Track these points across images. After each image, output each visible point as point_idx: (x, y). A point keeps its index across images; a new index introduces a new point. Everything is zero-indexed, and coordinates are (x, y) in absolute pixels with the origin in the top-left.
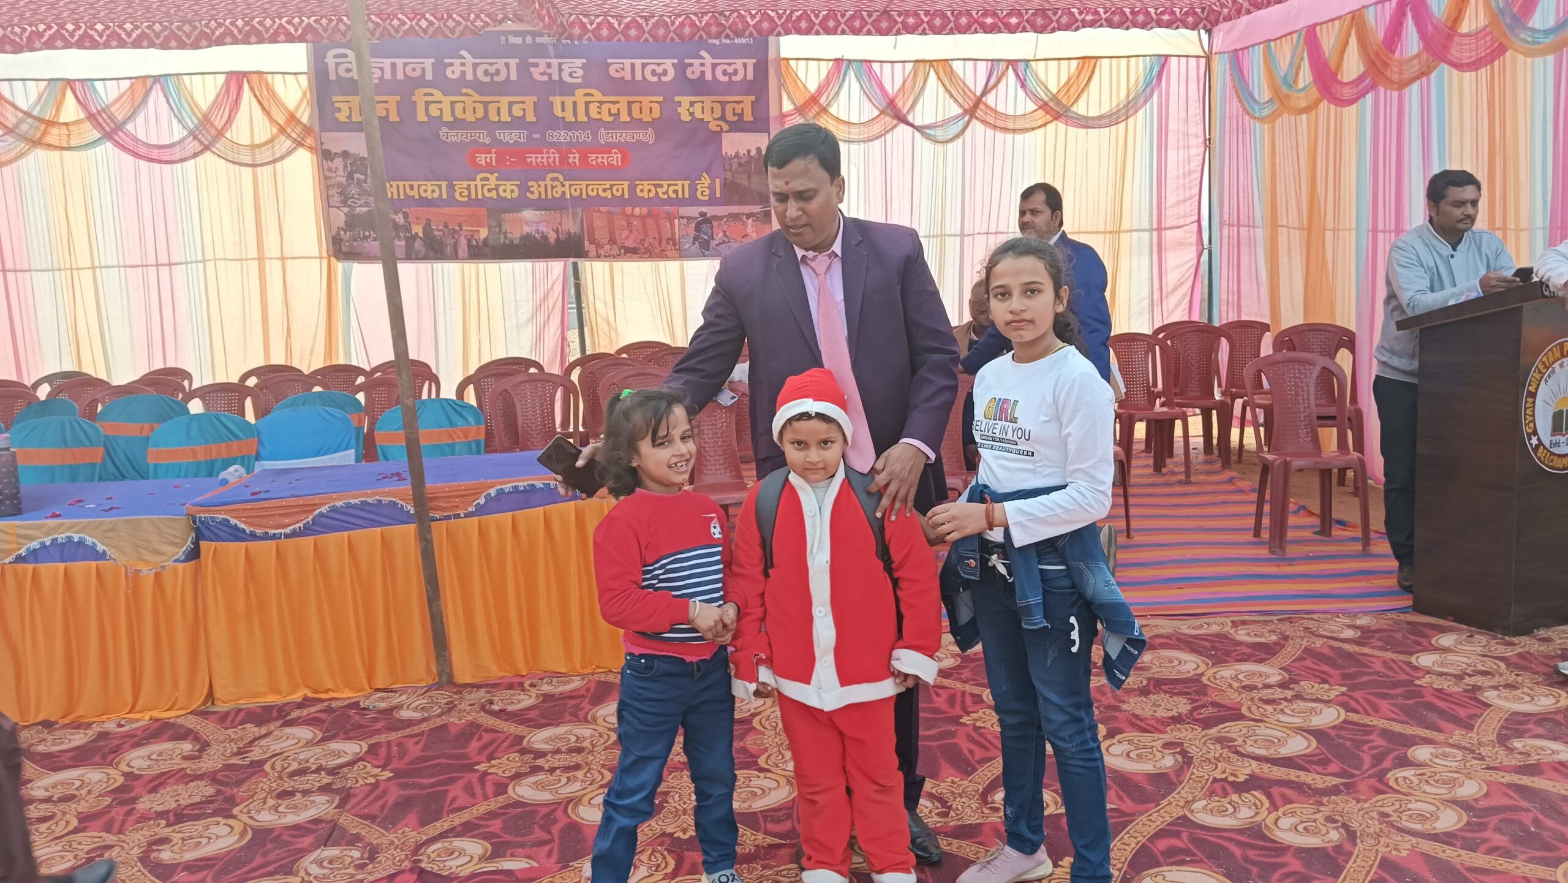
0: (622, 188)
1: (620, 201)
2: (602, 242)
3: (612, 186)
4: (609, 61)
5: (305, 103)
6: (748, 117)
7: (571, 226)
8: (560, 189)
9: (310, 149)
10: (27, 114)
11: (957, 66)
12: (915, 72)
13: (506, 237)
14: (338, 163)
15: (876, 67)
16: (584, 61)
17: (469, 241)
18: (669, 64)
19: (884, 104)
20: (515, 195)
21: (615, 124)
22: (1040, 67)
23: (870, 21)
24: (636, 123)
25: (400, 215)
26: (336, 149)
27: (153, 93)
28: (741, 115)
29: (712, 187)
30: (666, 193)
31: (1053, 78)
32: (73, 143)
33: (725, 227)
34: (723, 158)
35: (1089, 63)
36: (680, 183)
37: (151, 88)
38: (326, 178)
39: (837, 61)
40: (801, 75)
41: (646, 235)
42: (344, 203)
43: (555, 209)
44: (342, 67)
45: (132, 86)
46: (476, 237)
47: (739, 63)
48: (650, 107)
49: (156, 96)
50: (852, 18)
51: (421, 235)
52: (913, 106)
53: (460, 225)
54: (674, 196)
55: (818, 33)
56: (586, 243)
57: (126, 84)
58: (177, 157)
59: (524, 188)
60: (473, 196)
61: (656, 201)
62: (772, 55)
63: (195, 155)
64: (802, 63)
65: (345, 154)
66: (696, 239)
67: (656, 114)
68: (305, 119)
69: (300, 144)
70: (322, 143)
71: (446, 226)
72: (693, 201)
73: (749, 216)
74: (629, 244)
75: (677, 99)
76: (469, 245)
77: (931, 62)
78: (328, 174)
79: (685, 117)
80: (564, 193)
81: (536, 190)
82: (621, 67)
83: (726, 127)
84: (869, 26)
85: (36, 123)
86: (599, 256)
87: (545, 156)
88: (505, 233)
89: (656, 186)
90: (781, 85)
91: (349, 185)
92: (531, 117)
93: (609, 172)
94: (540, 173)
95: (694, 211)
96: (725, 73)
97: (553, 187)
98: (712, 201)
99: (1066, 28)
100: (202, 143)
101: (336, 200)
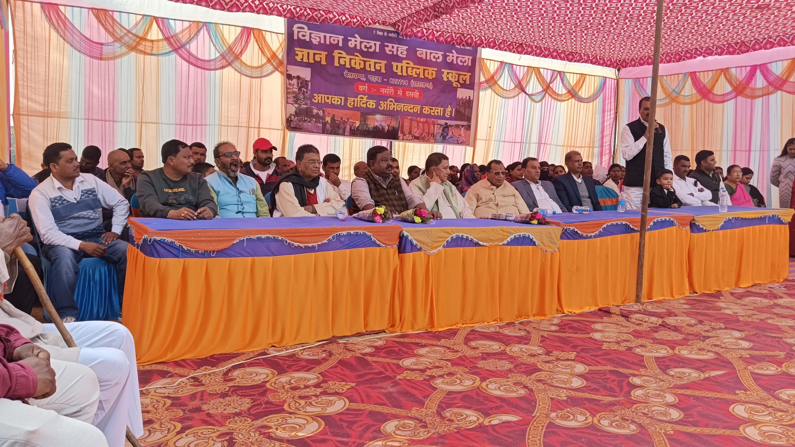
0: (417, 109)
1: (415, 114)
2: (406, 133)
3: (414, 107)
4: (417, 49)
5: (281, 49)
6: (468, 82)
7: (394, 124)
8: (392, 106)
9: (281, 73)
10: (129, 32)
11: (541, 70)
12: (528, 71)
13: (367, 127)
14: (295, 81)
15: (514, 66)
16: (407, 47)
17: (351, 127)
18: (440, 54)
19: (517, 82)
20: (374, 107)
21: (418, 79)
22: (568, 75)
23: (515, 47)
24: (426, 80)
25: (321, 111)
26: (294, 74)
27: (202, 32)
28: (465, 81)
29: (451, 112)
30: (434, 113)
31: (572, 80)
32: (154, 52)
33: (453, 130)
34: (457, 99)
35: (583, 76)
36: (440, 108)
37: (201, 28)
38: (287, 88)
39: (502, 62)
40: (488, 66)
41: (424, 131)
42: (296, 102)
43: (390, 116)
44: (300, 34)
45: (190, 26)
46: (354, 125)
47: (467, 57)
48: (431, 73)
49: (204, 33)
50: (510, 44)
51: (329, 122)
52: (526, 86)
53: (348, 119)
54: (436, 114)
55: (497, 49)
56: (400, 132)
57: (186, 24)
58: (212, 67)
59: (378, 104)
60: (356, 106)
61: (429, 116)
62: (478, 56)
63: (223, 67)
64: (489, 61)
65: (298, 78)
66: (442, 134)
67: (434, 76)
68: (280, 57)
69: (276, 69)
70: (287, 71)
71: (342, 119)
72: (443, 117)
73: (463, 126)
74: (417, 135)
75: (443, 70)
76: (351, 129)
77: (533, 67)
78: (288, 86)
79: (445, 79)
80: (394, 108)
81: (383, 106)
82: (422, 53)
83: (459, 86)
84: (514, 49)
85: (134, 38)
86: (403, 140)
87: (388, 90)
88: (367, 125)
89: (431, 109)
90: (481, 69)
91: (299, 93)
92: (383, 71)
93: (413, 101)
94: (385, 98)
95: (443, 122)
96: (461, 61)
97: (390, 105)
98: (451, 118)
99: (578, 61)
100: (227, 61)
101: (290, 101)
